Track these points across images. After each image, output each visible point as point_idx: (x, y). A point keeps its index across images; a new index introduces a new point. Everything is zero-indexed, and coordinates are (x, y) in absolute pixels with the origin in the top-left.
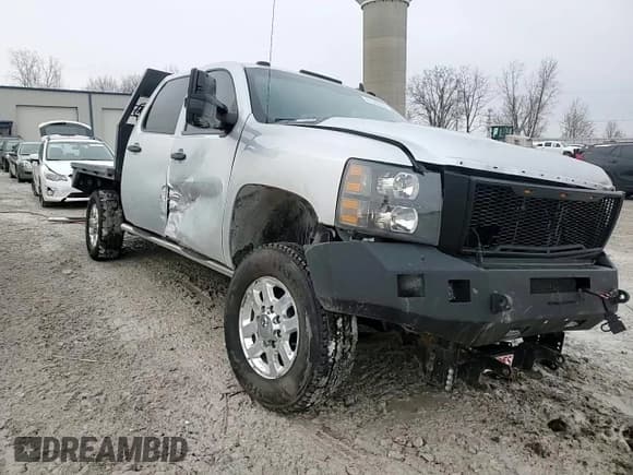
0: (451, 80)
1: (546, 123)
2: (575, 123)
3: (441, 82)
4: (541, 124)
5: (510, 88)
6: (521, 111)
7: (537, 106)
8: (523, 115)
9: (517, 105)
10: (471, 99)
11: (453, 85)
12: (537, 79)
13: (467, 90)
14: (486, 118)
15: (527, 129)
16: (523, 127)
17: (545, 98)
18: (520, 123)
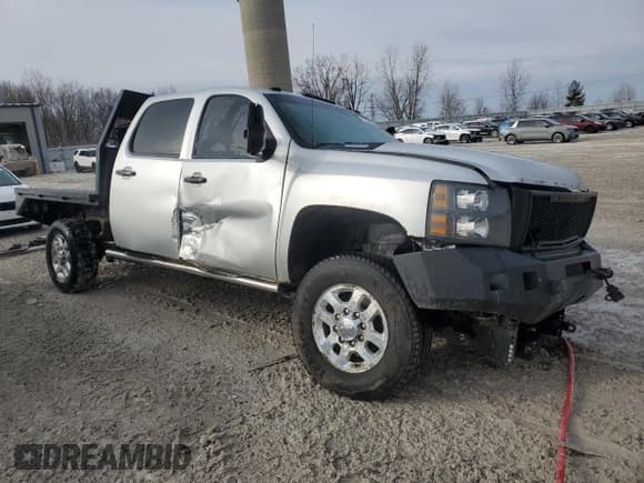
0: (333, 68)
1: (424, 104)
2: (449, 102)
3: (324, 71)
4: (419, 106)
5: (389, 73)
6: (401, 95)
7: (415, 89)
8: (404, 98)
9: (397, 88)
10: (354, 86)
11: (336, 73)
12: (412, 64)
13: (349, 77)
14: (369, 104)
15: (408, 111)
16: (404, 110)
17: (421, 81)
18: (401, 106)
